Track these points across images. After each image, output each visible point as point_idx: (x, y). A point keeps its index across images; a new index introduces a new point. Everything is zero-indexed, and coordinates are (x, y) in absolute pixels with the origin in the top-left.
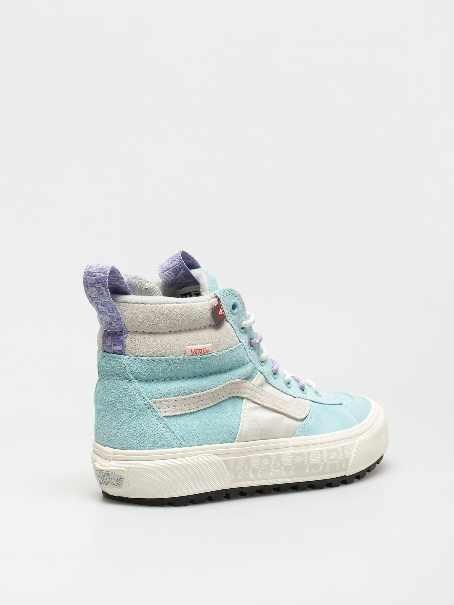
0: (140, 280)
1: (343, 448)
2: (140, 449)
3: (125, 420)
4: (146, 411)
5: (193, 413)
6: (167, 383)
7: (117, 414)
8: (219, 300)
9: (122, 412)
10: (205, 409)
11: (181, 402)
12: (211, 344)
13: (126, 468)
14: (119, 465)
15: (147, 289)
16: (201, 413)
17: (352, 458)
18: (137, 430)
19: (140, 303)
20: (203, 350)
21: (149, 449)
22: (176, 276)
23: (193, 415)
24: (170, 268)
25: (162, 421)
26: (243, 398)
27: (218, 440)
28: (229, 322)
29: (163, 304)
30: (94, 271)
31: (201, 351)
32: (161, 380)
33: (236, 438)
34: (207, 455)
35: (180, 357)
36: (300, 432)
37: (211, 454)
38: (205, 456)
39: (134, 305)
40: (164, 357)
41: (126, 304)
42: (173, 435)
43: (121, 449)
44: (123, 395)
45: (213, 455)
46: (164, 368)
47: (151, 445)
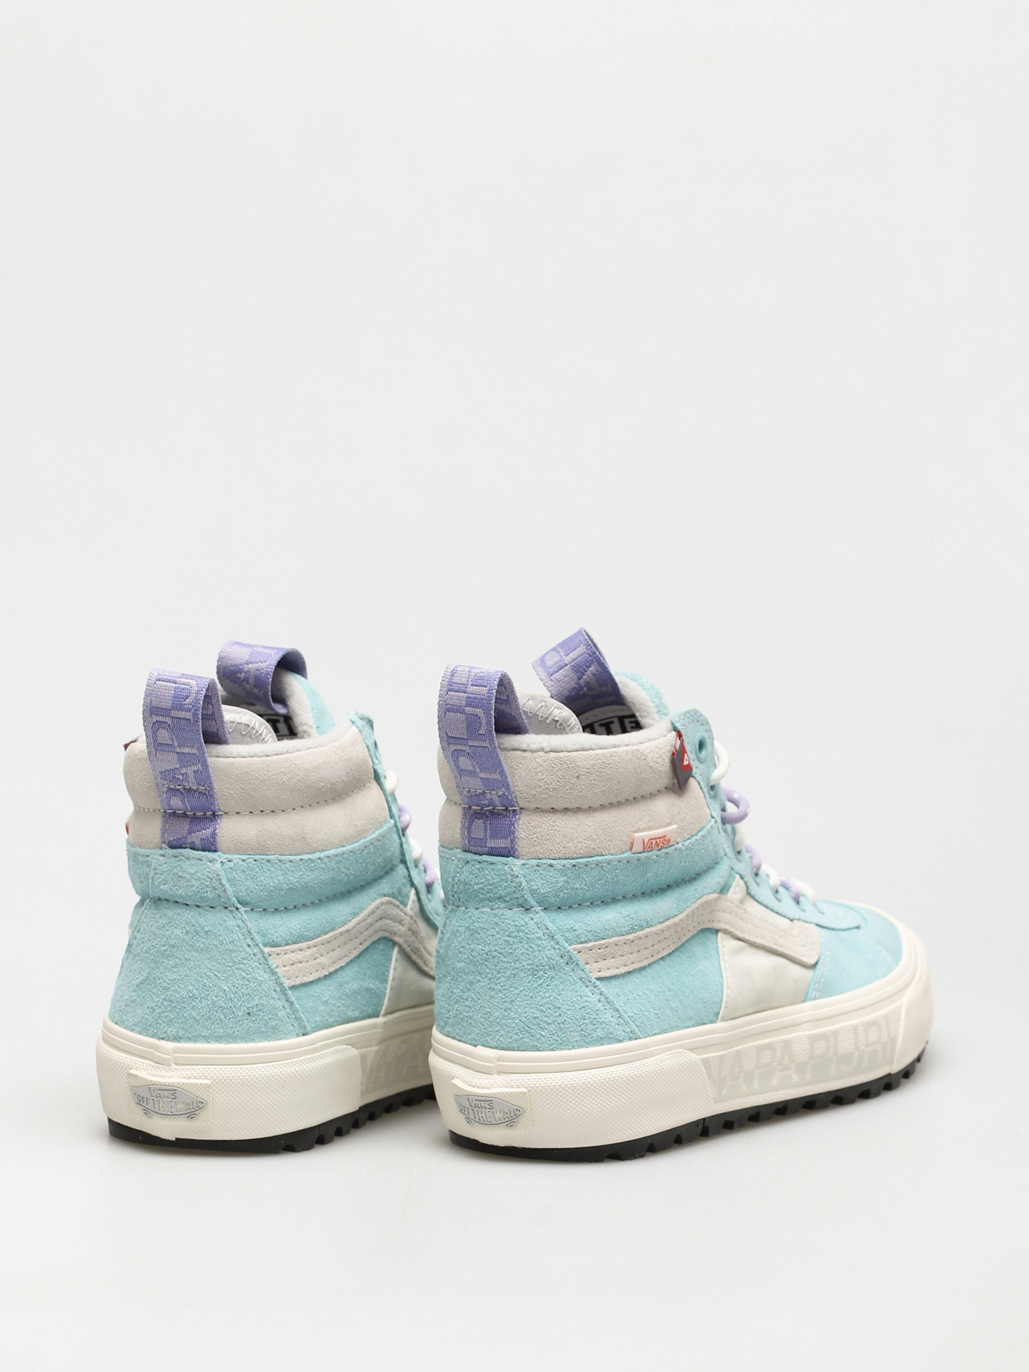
0: (543, 704)
1: (886, 1017)
2: (556, 1048)
3: (521, 991)
4: (564, 969)
5: (644, 968)
6: (598, 910)
7: (503, 979)
8: (680, 735)
9: (515, 975)
10: (662, 958)
11: (627, 948)
12: (675, 826)
13: (529, 1089)
14: (512, 1084)
15: (557, 721)
16: (657, 967)
17: (900, 1036)
18: (548, 1011)
19: (548, 749)
20: (662, 840)
21: (574, 1048)
22: (580, 679)
23: (644, 973)
24: (566, 665)
25: (595, 990)
26: (717, 931)
27: (690, 1019)
28: (695, 778)
29: (591, 749)
30: (464, 680)
31: (658, 841)
32: (586, 904)
33: (719, 1012)
34: (676, 1052)
35: (623, 856)
36: (815, 992)
37: (683, 1050)
38: (673, 1054)
39: (535, 754)
40: (594, 858)
41: (518, 752)
42: (618, 1016)
43: (514, 1050)
44: (515, 940)
45: (686, 1051)
46: (593, 881)
47: (577, 1039)
